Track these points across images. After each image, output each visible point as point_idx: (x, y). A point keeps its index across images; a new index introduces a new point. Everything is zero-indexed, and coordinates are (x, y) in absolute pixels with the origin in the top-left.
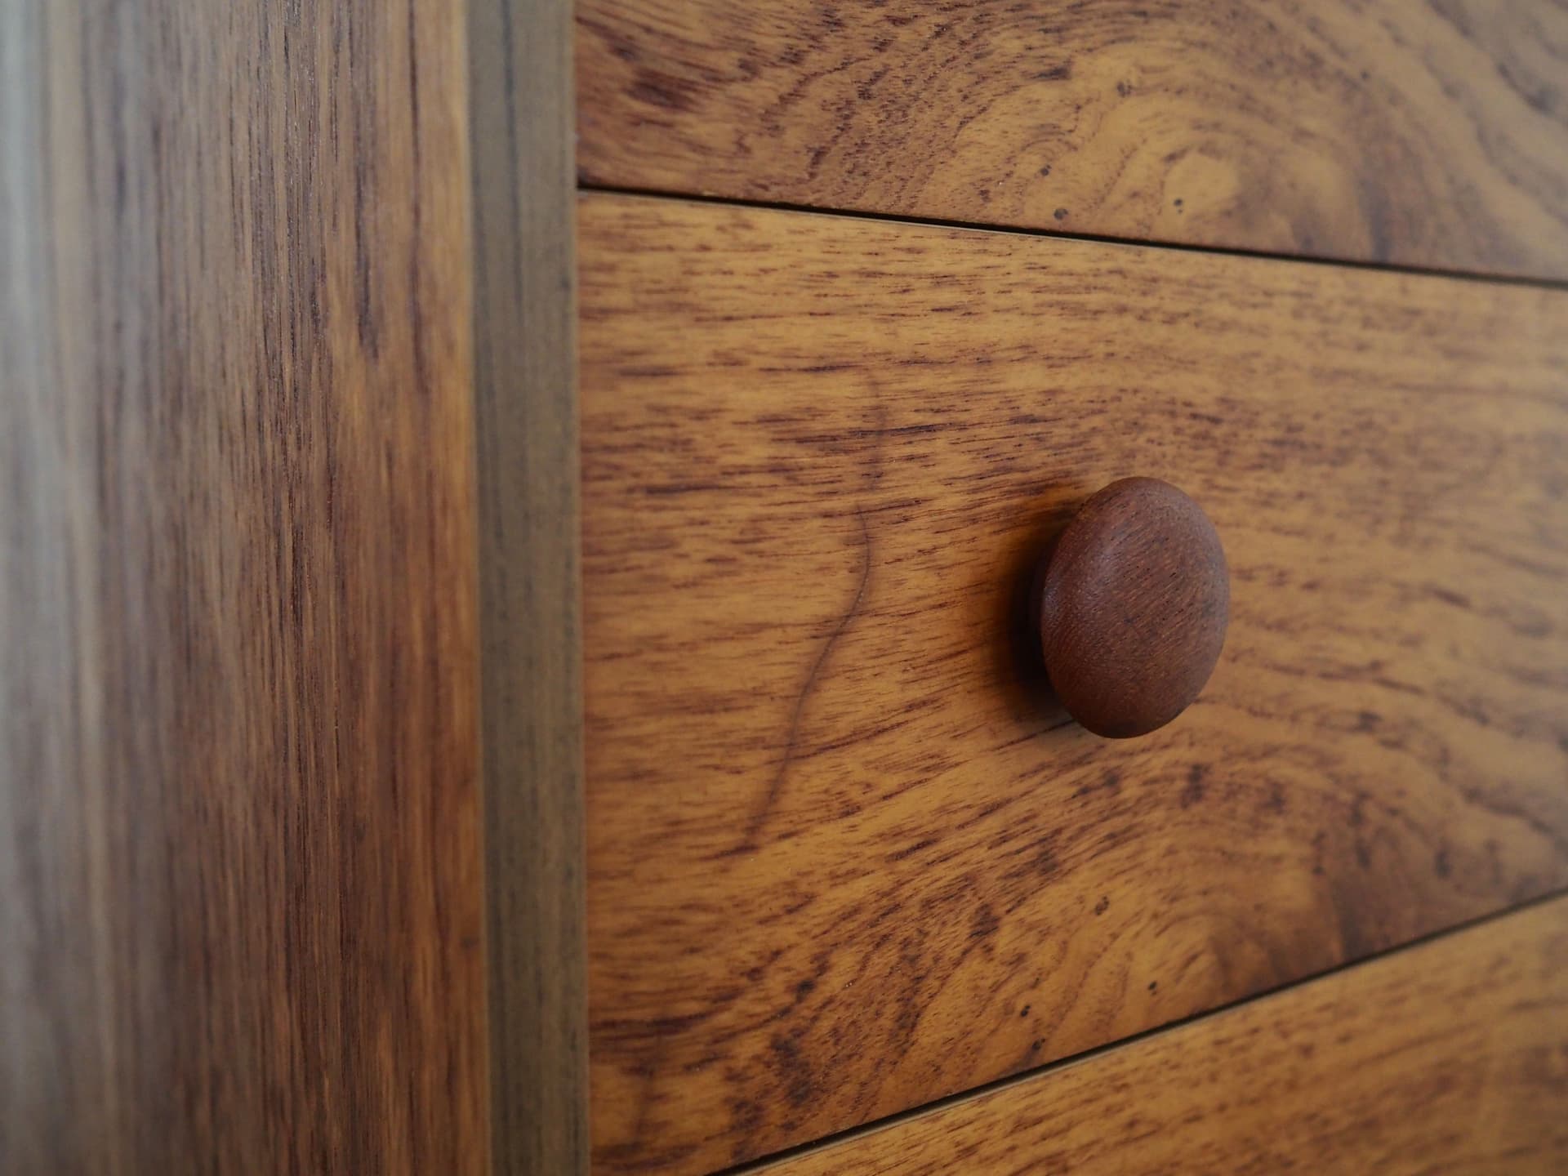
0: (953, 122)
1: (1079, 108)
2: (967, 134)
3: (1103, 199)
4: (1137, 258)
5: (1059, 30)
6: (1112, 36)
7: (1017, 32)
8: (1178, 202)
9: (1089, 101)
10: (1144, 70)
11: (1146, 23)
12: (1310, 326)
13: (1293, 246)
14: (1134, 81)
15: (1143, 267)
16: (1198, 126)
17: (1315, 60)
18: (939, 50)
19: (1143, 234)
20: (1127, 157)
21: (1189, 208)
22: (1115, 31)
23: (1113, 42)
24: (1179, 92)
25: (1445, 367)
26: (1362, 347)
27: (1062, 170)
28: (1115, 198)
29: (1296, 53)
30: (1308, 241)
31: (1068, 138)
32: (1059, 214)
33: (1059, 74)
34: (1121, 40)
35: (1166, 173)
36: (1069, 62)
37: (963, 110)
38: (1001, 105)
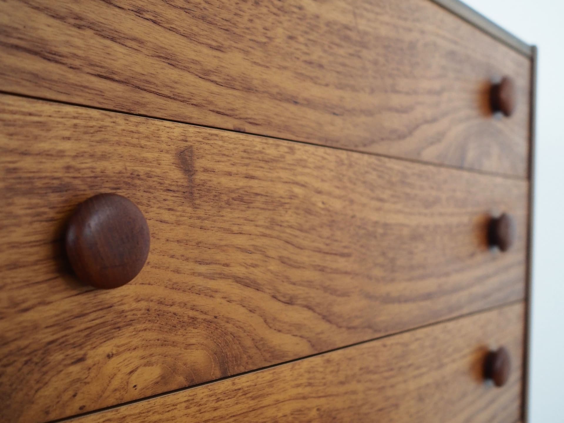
0: (33, 392)
1: (90, 369)
2: (39, 394)
3: (101, 396)
4: (116, 413)
5: (80, 345)
6: (104, 340)
7: (61, 352)
8: (135, 386)
9: (94, 365)
10: (118, 347)
11: (120, 330)
12: (194, 409)
13: (186, 384)
14: (114, 352)
15: (119, 415)
16: (143, 358)
17: (194, 319)
18: (26, 369)
19: (119, 402)
20: (112, 378)
21: (139, 387)
22: (106, 338)
23: (105, 341)
24: (135, 349)
25: (252, 403)
26: (216, 409)
27: (83, 393)
28: (107, 393)
29: (186, 319)
30: (193, 380)
31: (86, 380)
32: (81, 408)
33: (81, 360)
34: (108, 340)
35: (129, 378)
36: (85, 355)
37: (36, 387)
38: (54, 379)
